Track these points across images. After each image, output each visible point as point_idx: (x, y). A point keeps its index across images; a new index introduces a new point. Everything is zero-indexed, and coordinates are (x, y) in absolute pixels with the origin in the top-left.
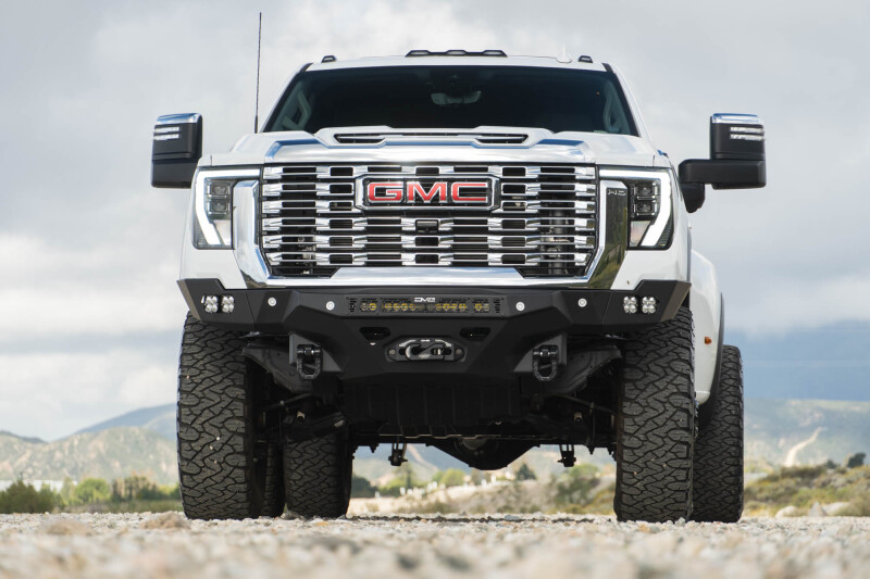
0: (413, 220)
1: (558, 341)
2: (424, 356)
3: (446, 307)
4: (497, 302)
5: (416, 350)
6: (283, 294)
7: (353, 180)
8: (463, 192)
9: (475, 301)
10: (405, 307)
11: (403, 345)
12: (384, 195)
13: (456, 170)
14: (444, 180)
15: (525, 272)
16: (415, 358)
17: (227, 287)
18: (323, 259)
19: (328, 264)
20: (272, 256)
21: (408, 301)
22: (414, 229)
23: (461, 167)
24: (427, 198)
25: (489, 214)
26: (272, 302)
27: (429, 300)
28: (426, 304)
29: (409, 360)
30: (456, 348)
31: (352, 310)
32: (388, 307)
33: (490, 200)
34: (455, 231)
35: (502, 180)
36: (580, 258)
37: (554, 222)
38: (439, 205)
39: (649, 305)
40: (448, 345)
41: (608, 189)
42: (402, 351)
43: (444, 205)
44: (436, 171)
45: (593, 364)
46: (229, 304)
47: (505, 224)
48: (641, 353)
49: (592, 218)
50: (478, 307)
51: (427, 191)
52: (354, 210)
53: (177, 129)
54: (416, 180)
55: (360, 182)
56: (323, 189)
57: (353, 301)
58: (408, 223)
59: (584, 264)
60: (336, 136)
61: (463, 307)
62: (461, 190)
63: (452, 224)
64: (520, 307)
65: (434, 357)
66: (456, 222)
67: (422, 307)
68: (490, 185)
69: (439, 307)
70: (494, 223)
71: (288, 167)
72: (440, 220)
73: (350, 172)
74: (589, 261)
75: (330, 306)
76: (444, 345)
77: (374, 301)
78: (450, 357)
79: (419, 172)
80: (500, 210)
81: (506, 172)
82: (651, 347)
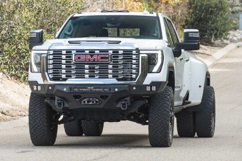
0: (88, 65)
1: (128, 99)
2: (91, 103)
3: (96, 90)
4: (110, 88)
5: (88, 102)
6: (53, 86)
7: (72, 55)
8: (102, 58)
9: (104, 88)
10: (85, 90)
11: (85, 100)
12: (80, 59)
13: (100, 52)
14: (97, 55)
15: (118, 80)
16: (88, 104)
17: (39, 83)
18: (64, 76)
19: (65, 78)
20: (50, 75)
21: (86, 88)
22: (88, 68)
23: (101, 51)
24: (92, 60)
25: (109, 64)
26: (50, 88)
27: (91, 88)
28: (91, 89)
29: (86, 104)
30: (99, 101)
31: (71, 90)
32: (81, 90)
33: (109, 60)
34: (99, 68)
35: (112, 55)
36: (134, 76)
37: (128, 66)
38: (95, 61)
39: (154, 88)
40: (97, 100)
41: (142, 57)
42: (85, 102)
43: (96, 61)
44: (94, 52)
45: (139, 104)
46: (39, 88)
47: (113, 67)
48: (155, 102)
49: (138, 65)
50: (105, 90)
51: (92, 57)
52: (72, 63)
53: (36, 34)
54: (89, 55)
55: (73, 55)
56: (64, 57)
57: (71, 88)
58: (87, 66)
59: (135, 78)
60: (69, 42)
61: (101, 90)
62: (101, 57)
63: (99, 67)
64: (116, 90)
65: (93, 103)
66: (100, 66)
67: (90, 90)
68: (109, 56)
69: (94, 90)
70: (110, 66)
71: (55, 51)
72: (95, 65)
73: (71, 52)
74: (136, 77)
75: (65, 90)
76: (96, 100)
77: (77, 88)
78: (98, 103)
79: (90, 52)
80: (112, 63)
81: (113, 52)
82: (158, 100)
